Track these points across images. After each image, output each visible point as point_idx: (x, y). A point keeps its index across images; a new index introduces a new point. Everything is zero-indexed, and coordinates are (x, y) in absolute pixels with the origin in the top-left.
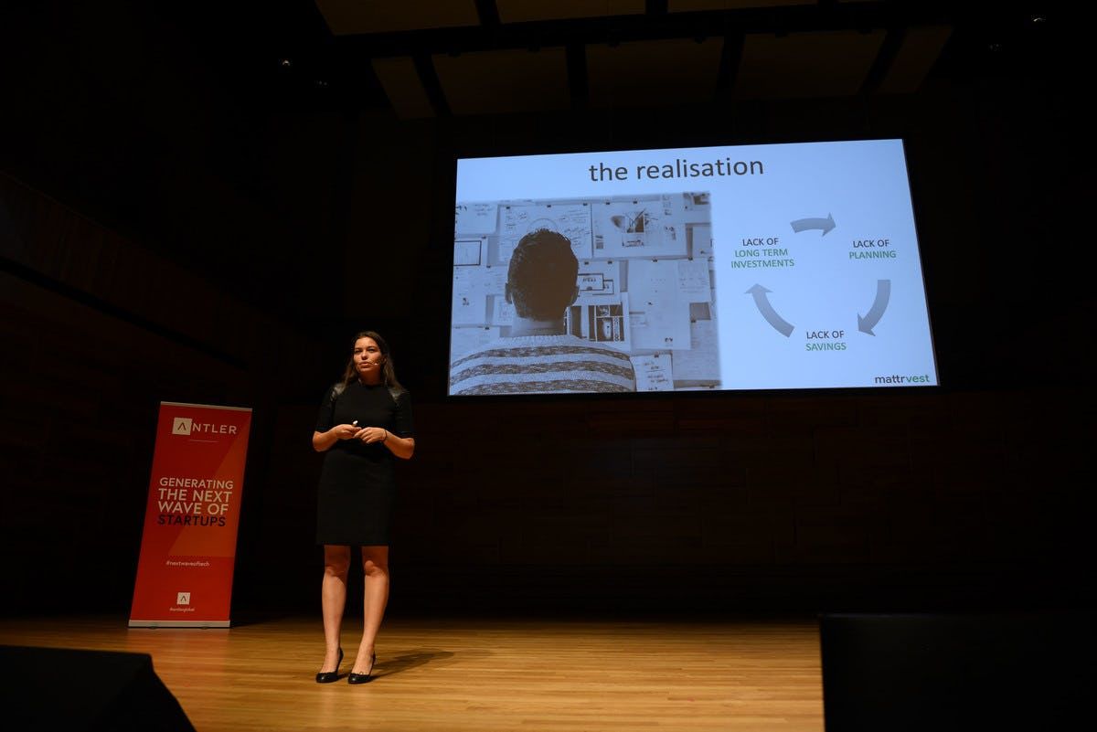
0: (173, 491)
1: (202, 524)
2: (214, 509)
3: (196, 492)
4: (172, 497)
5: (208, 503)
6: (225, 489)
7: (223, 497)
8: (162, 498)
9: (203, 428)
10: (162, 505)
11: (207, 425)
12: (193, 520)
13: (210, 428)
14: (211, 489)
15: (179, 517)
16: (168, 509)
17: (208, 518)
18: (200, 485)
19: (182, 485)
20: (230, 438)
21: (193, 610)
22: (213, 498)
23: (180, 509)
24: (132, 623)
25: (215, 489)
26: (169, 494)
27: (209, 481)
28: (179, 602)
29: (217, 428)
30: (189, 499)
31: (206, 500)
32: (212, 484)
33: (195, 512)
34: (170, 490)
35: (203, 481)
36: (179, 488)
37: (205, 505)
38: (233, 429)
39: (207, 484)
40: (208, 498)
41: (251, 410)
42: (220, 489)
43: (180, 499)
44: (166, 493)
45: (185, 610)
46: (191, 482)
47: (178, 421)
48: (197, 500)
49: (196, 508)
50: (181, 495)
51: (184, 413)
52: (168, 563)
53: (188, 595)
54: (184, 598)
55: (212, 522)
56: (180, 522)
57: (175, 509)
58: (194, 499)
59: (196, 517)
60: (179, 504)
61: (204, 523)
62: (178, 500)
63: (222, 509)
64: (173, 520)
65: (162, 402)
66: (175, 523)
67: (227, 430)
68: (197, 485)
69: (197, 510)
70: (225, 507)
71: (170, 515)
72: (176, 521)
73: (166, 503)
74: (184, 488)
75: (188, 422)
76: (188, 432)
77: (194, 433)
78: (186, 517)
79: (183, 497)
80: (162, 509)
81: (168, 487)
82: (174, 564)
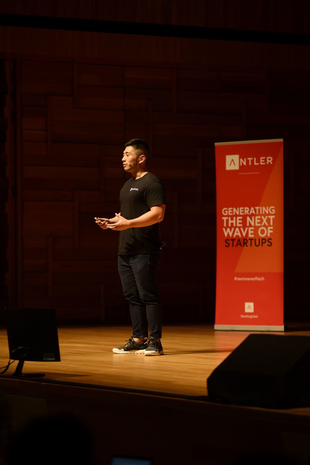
0: (232, 219)
1: (256, 245)
2: (263, 232)
3: (248, 219)
4: (232, 224)
5: (259, 227)
6: (270, 214)
7: (268, 220)
8: (225, 225)
9: (248, 161)
10: (226, 230)
11: (250, 159)
12: (249, 241)
13: (252, 161)
14: (259, 215)
15: (239, 240)
16: (231, 234)
17: (259, 240)
18: (251, 212)
19: (238, 213)
20: (268, 168)
21: (256, 317)
22: (261, 222)
23: (239, 234)
24: (217, 327)
25: (262, 215)
26: (230, 222)
27: (257, 208)
28: (247, 310)
29: (258, 161)
30: (244, 226)
31: (257, 225)
32: (259, 210)
33: (250, 236)
34: (230, 218)
35: (252, 208)
36: (236, 216)
37: (256, 228)
38: (270, 160)
39: (255, 210)
40: (258, 223)
41: (281, 140)
42: (265, 215)
43: (238, 225)
44: (227, 221)
45: (251, 317)
46: (244, 210)
47: (229, 158)
48: (250, 226)
49: (250, 232)
50: (238, 221)
51: (232, 151)
52: (236, 279)
53: (252, 305)
54: (249, 307)
55: (263, 243)
56: (240, 244)
57: (236, 234)
58: (248, 225)
59: (251, 239)
60: (237, 229)
61: (257, 244)
62: (236, 227)
63: (269, 232)
64: (235, 242)
65: (216, 144)
66: (236, 246)
67: (265, 160)
68: (249, 212)
69: (251, 234)
70: (271, 230)
71: (233, 240)
72: (237, 244)
73: (228, 230)
74: (240, 216)
75: (236, 158)
76: (237, 167)
77: (242, 167)
78: (244, 240)
79: (240, 223)
80: (226, 234)
81: (228, 216)
82: (240, 279)
